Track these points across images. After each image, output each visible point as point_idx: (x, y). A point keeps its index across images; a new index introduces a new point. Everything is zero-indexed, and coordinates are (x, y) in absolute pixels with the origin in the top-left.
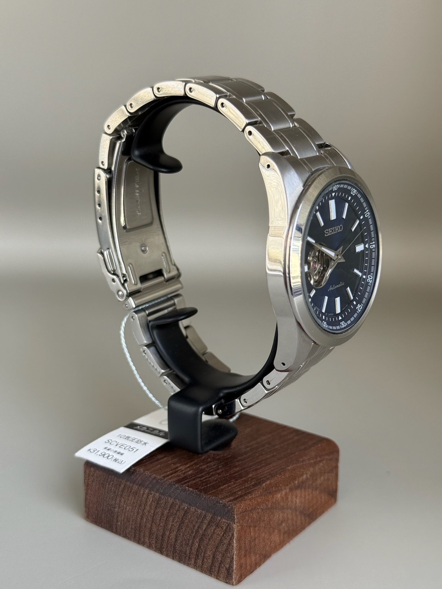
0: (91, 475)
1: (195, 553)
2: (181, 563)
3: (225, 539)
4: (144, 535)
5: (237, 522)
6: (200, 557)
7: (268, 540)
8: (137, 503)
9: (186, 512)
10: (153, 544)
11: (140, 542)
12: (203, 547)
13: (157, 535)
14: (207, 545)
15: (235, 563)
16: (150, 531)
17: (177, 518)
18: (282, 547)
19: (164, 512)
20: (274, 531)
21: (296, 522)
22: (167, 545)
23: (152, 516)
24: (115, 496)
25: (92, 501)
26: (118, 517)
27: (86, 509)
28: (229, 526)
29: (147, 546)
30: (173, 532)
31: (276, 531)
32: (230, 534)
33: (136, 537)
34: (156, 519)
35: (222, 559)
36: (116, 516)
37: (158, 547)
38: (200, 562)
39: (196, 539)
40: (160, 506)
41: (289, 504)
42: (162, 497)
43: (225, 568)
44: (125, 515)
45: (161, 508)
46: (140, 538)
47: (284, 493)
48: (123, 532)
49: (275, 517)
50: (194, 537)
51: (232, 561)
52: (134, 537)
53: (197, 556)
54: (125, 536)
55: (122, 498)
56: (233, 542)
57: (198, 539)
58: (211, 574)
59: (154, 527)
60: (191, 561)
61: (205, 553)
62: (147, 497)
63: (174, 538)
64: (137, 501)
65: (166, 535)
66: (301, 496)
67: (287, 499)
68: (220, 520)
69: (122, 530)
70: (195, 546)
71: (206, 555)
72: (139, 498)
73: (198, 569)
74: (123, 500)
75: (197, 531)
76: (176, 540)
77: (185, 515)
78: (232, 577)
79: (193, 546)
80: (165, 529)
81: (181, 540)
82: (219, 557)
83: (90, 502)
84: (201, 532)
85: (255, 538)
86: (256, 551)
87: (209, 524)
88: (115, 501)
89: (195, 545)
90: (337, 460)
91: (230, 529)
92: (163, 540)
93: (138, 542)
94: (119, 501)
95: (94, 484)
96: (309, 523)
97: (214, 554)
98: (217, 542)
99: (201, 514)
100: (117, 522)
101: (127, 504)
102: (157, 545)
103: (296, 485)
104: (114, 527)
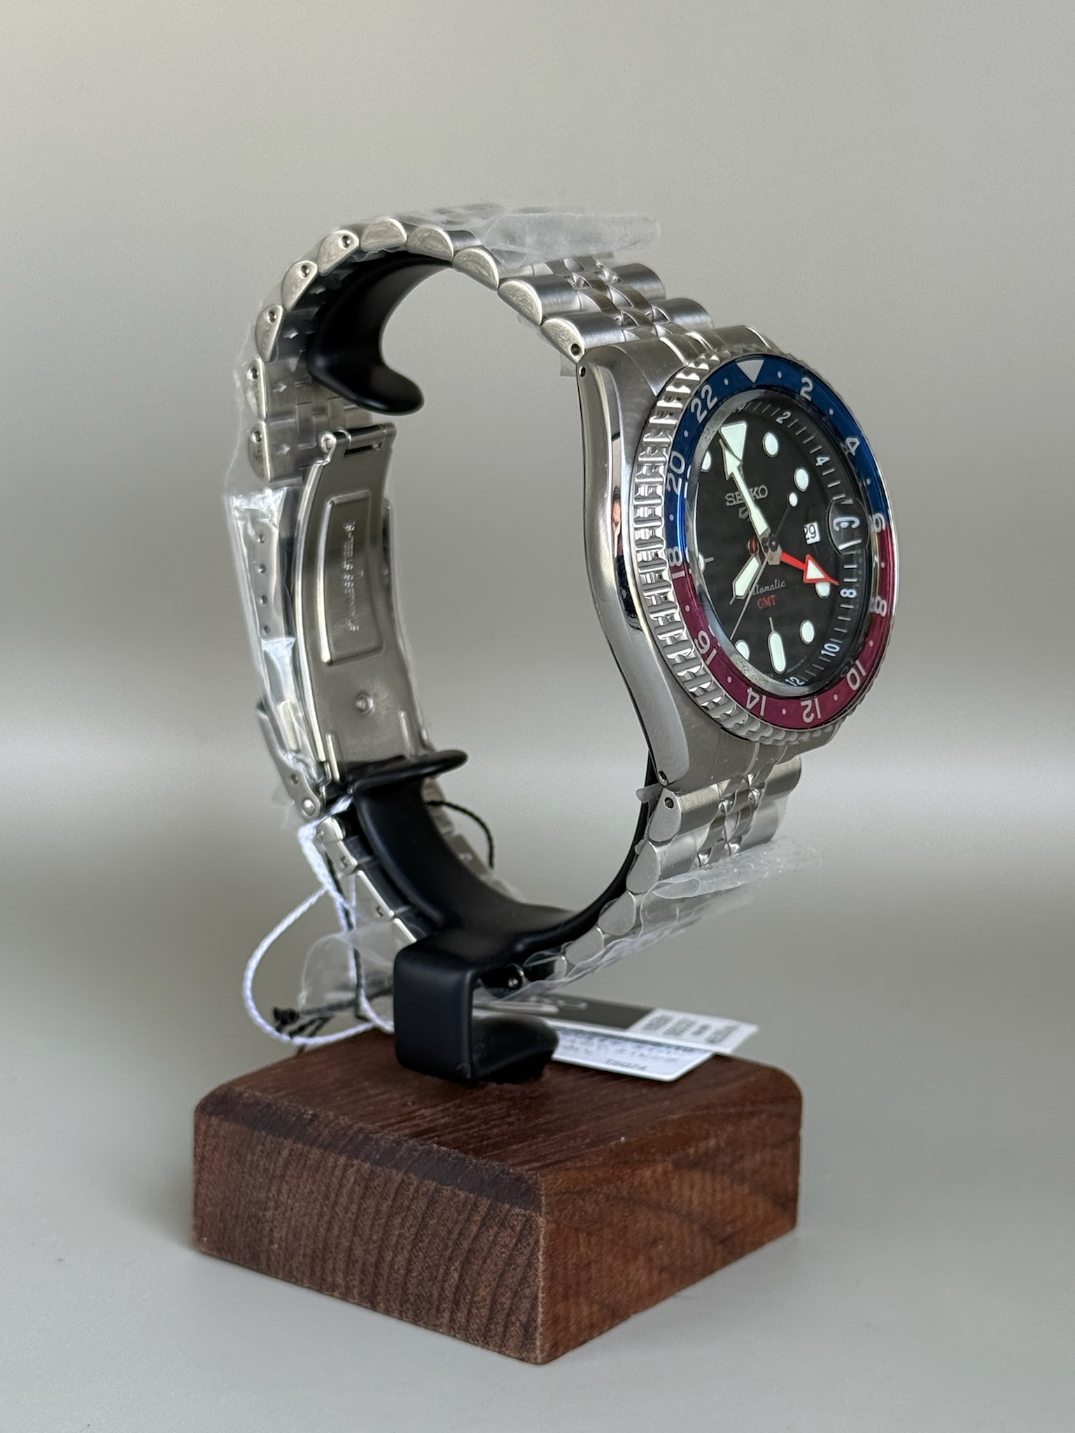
0: (210, 1134)
1: (452, 1296)
2: (419, 1326)
3: (520, 1253)
4: (334, 1268)
5: (547, 1213)
6: (462, 1305)
7: (621, 1275)
8: (318, 1190)
9: (432, 1202)
10: (354, 1287)
11: (324, 1287)
12: (471, 1281)
13: (364, 1264)
14: (479, 1274)
15: (540, 1310)
16: (349, 1256)
17: (411, 1217)
18: (657, 1302)
19: (382, 1206)
20: (635, 1258)
21: (692, 1250)
22: (387, 1285)
23: (354, 1219)
24: (267, 1181)
25: (210, 1200)
26: (271, 1230)
27: (196, 1219)
28: (530, 1221)
29: (340, 1293)
30: (403, 1253)
31: (641, 1258)
32: (531, 1241)
33: (315, 1274)
34: (362, 1225)
35: (512, 1304)
36: (268, 1228)
37: (365, 1294)
38: (461, 1317)
39: (454, 1265)
40: (373, 1193)
41: (673, 1200)
42: (379, 1169)
43: (518, 1324)
44: (289, 1224)
45: (375, 1197)
46: (325, 1276)
47: (660, 1169)
48: (284, 1265)
49: (638, 1225)
50: (450, 1259)
51: (534, 1307)
52: (311, 1275)
53: (456, 1303)
54: (290, 1277)
55: (284, 1184)
56: (536, 1260)
57: (458, 1262)
58: (489, 1345)
59: (358, 1245)
60: (443, 1317)
61: (473, 1295)
62: (343, 1174)
63: (404, 1267)
64: (320, 1186)
65: (385, 1261)
66: (703, 1189)
67: (669, 1186)
68: (509, 1210)
69: (282, 1262)
70: (453, 1280)
71: (476, 1299)
72: (324, 1179)
73: (458, 1336)
74: (285, 1188)
75: (457, 1244)
76: (409, 1271)
77: (430, 1209)
78: (534, 1344)
79: (446, 1281)
80: (384, 1248)
81: (420, 1269)
82: (506, 1301)
83: (208, 1202)
84: (466, 1244)
85: (589, 1264)
86: (593, 1295)
87: (483, 1223)
88: (267, 1193)
89: (452, 1277)
90: (796, 1120)
91: (531, 1227)
92: (377, 1275)
93: (318, 1288)
94: (276, 1190)
95: (217, 1155)
96: (725, 1263)
97: (495, 1295)
98: (501, 1264)
99: (466, 1202)
100: (271, 1242)
101: (294, 1196)
102: (364, 1289)
103: (692, 1158)
104: (263, 1258)
